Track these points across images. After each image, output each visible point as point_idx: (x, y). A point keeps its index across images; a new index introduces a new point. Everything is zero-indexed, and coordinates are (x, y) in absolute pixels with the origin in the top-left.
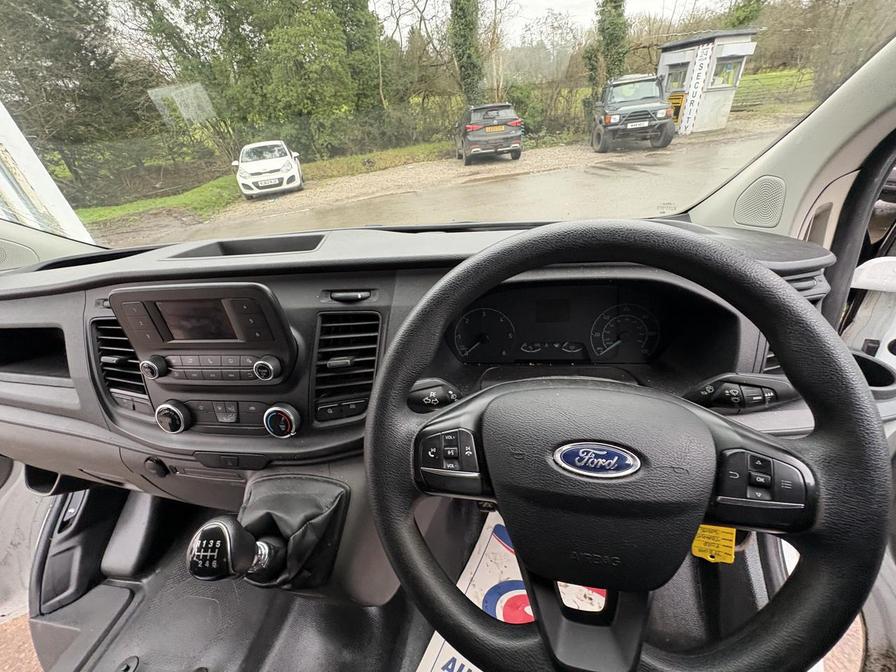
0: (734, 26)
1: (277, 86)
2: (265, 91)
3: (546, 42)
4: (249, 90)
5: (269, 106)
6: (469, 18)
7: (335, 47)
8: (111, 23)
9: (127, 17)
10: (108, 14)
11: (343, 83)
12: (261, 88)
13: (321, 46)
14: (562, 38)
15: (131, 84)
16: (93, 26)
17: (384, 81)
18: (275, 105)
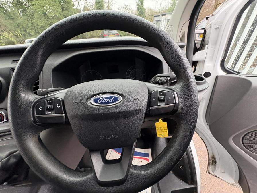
0: (170, 12)
1: (37, 20)
4: (26, 21)
5: (35, 27)
6: (101, 3)
7: (57, 9)
12: (31, 21)
13: (52, 8)
18: (37, 27)
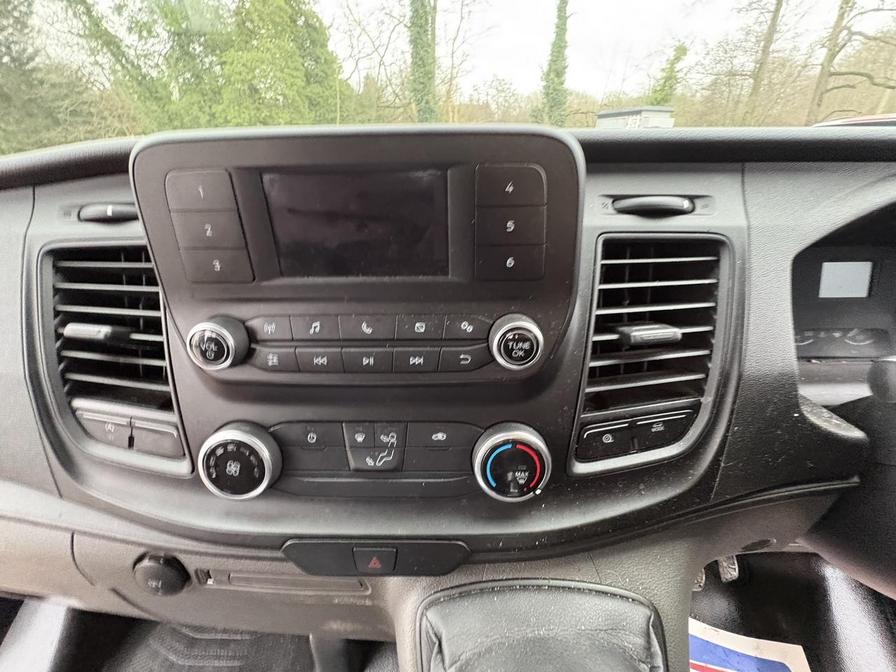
2: (213, 111)
3: (491, 102)
4: (196, 107)
6: (427, 68)
7: (293, 77)
8: (34, 21)
9: (55, 19)
10: (31, 13)
11: (300, 112)
12: (210, 107)
14: (506, 101)
15: (53, 86)
16: (11, 21)
17: (341, 116)
